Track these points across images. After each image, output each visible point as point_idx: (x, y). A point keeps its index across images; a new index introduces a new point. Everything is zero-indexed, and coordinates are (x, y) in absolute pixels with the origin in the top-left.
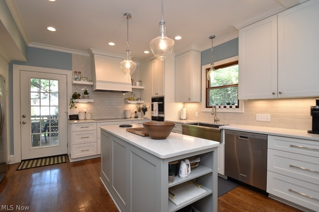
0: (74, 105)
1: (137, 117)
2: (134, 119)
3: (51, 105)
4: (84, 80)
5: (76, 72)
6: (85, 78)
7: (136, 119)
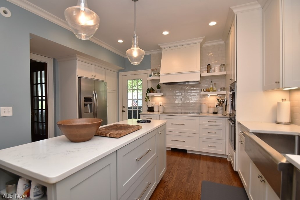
0: (149, 99)
1: (216, 113)
2: (212, 115)
3: (138, 99)
4: (155, 75)
5: (153, 70)
6: (156, 74)
7: (215, 115)
